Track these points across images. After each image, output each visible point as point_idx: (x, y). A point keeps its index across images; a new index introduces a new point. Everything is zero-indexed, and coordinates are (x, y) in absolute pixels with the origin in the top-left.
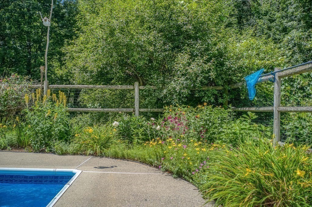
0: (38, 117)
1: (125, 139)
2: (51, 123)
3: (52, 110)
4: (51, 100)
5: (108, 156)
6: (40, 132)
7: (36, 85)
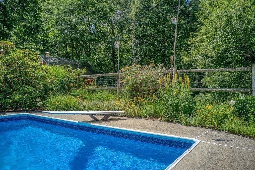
0: (168, 95)
1: (241, 117)
2: (178, 100)
3: (179, 90)
4: (179, 82)
5: (226, 131)
6: (170, 106)
7: (167, 71)
